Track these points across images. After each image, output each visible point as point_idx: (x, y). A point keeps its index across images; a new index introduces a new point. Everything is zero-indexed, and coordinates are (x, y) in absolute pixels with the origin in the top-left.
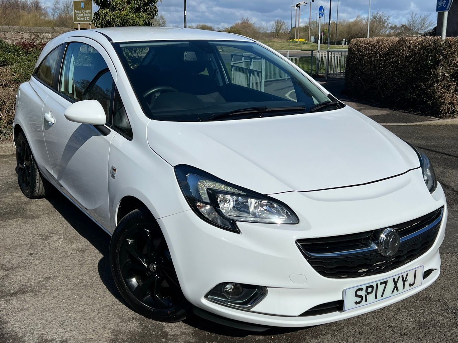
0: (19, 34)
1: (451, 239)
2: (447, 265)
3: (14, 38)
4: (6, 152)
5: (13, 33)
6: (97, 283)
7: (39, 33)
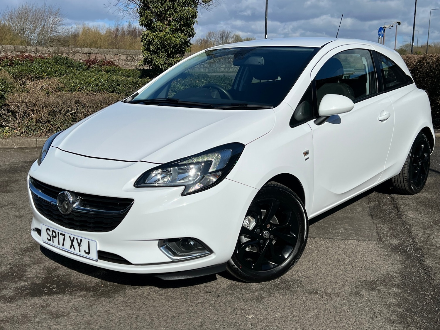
0: (117, 56)
1: (336, 228)
2: (309, 246)
3: (113, 59)
4: (31, 145)
5: (112, 55)
6: (8, 239)
7: (135, 55)
